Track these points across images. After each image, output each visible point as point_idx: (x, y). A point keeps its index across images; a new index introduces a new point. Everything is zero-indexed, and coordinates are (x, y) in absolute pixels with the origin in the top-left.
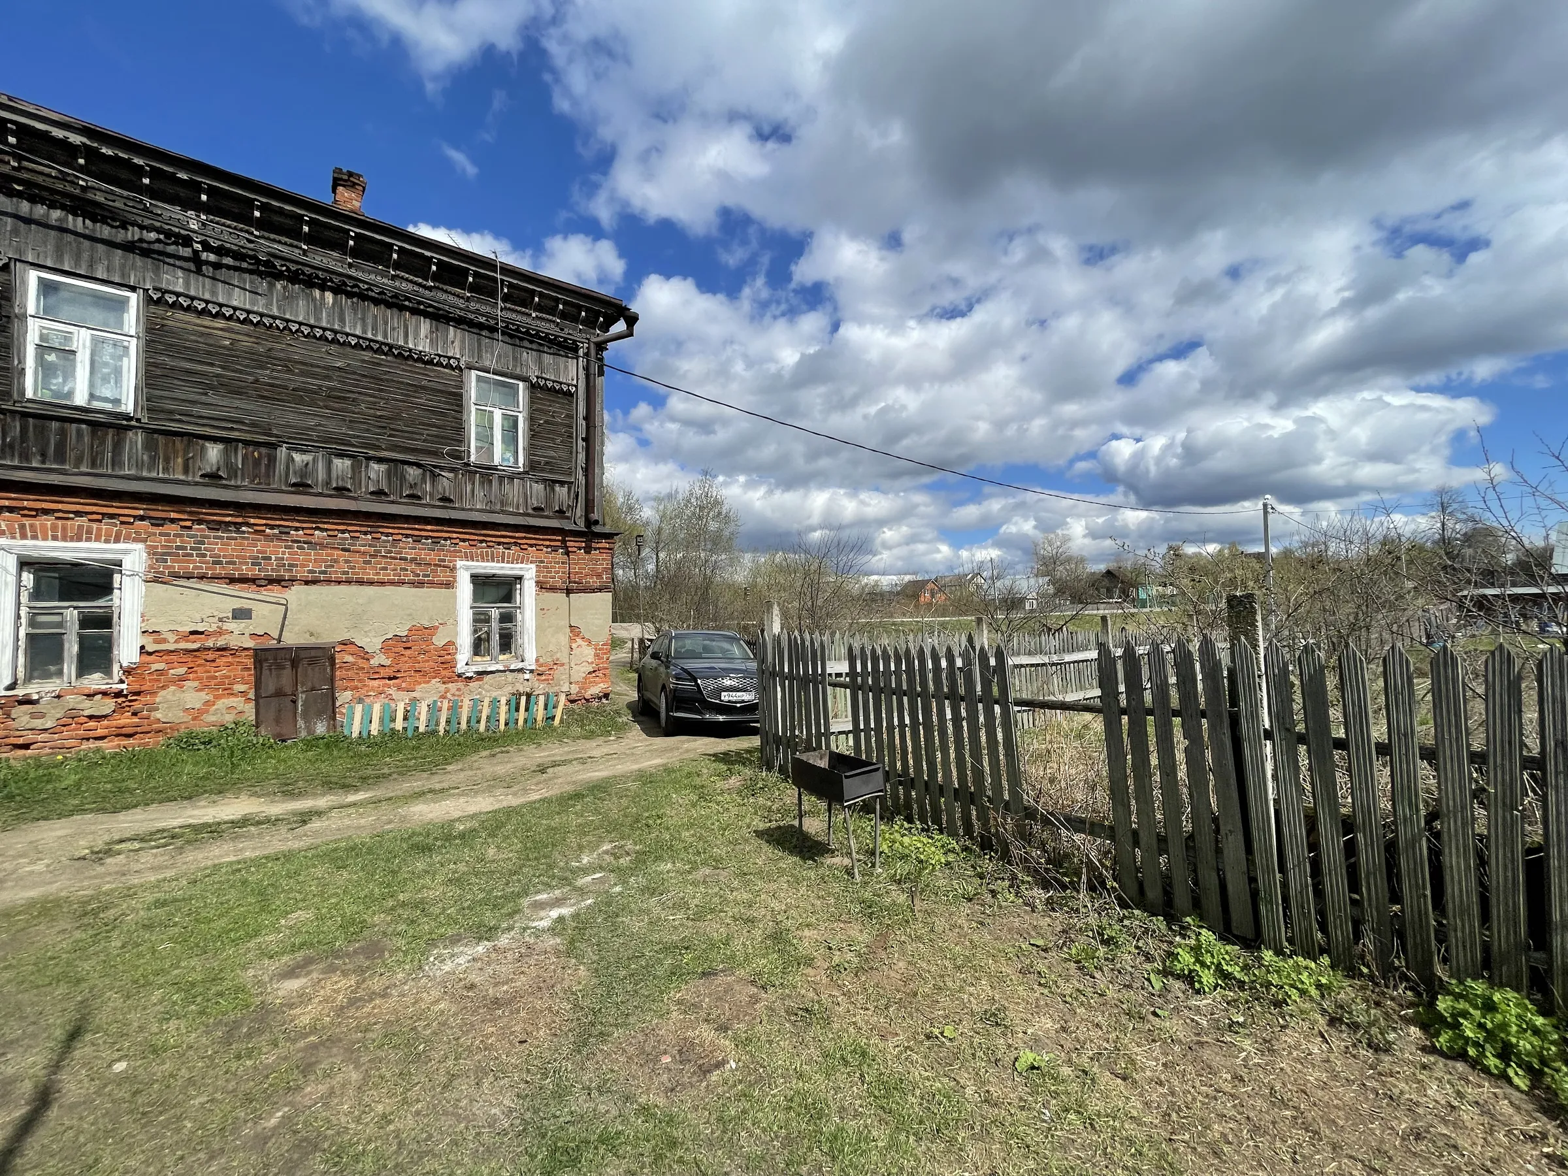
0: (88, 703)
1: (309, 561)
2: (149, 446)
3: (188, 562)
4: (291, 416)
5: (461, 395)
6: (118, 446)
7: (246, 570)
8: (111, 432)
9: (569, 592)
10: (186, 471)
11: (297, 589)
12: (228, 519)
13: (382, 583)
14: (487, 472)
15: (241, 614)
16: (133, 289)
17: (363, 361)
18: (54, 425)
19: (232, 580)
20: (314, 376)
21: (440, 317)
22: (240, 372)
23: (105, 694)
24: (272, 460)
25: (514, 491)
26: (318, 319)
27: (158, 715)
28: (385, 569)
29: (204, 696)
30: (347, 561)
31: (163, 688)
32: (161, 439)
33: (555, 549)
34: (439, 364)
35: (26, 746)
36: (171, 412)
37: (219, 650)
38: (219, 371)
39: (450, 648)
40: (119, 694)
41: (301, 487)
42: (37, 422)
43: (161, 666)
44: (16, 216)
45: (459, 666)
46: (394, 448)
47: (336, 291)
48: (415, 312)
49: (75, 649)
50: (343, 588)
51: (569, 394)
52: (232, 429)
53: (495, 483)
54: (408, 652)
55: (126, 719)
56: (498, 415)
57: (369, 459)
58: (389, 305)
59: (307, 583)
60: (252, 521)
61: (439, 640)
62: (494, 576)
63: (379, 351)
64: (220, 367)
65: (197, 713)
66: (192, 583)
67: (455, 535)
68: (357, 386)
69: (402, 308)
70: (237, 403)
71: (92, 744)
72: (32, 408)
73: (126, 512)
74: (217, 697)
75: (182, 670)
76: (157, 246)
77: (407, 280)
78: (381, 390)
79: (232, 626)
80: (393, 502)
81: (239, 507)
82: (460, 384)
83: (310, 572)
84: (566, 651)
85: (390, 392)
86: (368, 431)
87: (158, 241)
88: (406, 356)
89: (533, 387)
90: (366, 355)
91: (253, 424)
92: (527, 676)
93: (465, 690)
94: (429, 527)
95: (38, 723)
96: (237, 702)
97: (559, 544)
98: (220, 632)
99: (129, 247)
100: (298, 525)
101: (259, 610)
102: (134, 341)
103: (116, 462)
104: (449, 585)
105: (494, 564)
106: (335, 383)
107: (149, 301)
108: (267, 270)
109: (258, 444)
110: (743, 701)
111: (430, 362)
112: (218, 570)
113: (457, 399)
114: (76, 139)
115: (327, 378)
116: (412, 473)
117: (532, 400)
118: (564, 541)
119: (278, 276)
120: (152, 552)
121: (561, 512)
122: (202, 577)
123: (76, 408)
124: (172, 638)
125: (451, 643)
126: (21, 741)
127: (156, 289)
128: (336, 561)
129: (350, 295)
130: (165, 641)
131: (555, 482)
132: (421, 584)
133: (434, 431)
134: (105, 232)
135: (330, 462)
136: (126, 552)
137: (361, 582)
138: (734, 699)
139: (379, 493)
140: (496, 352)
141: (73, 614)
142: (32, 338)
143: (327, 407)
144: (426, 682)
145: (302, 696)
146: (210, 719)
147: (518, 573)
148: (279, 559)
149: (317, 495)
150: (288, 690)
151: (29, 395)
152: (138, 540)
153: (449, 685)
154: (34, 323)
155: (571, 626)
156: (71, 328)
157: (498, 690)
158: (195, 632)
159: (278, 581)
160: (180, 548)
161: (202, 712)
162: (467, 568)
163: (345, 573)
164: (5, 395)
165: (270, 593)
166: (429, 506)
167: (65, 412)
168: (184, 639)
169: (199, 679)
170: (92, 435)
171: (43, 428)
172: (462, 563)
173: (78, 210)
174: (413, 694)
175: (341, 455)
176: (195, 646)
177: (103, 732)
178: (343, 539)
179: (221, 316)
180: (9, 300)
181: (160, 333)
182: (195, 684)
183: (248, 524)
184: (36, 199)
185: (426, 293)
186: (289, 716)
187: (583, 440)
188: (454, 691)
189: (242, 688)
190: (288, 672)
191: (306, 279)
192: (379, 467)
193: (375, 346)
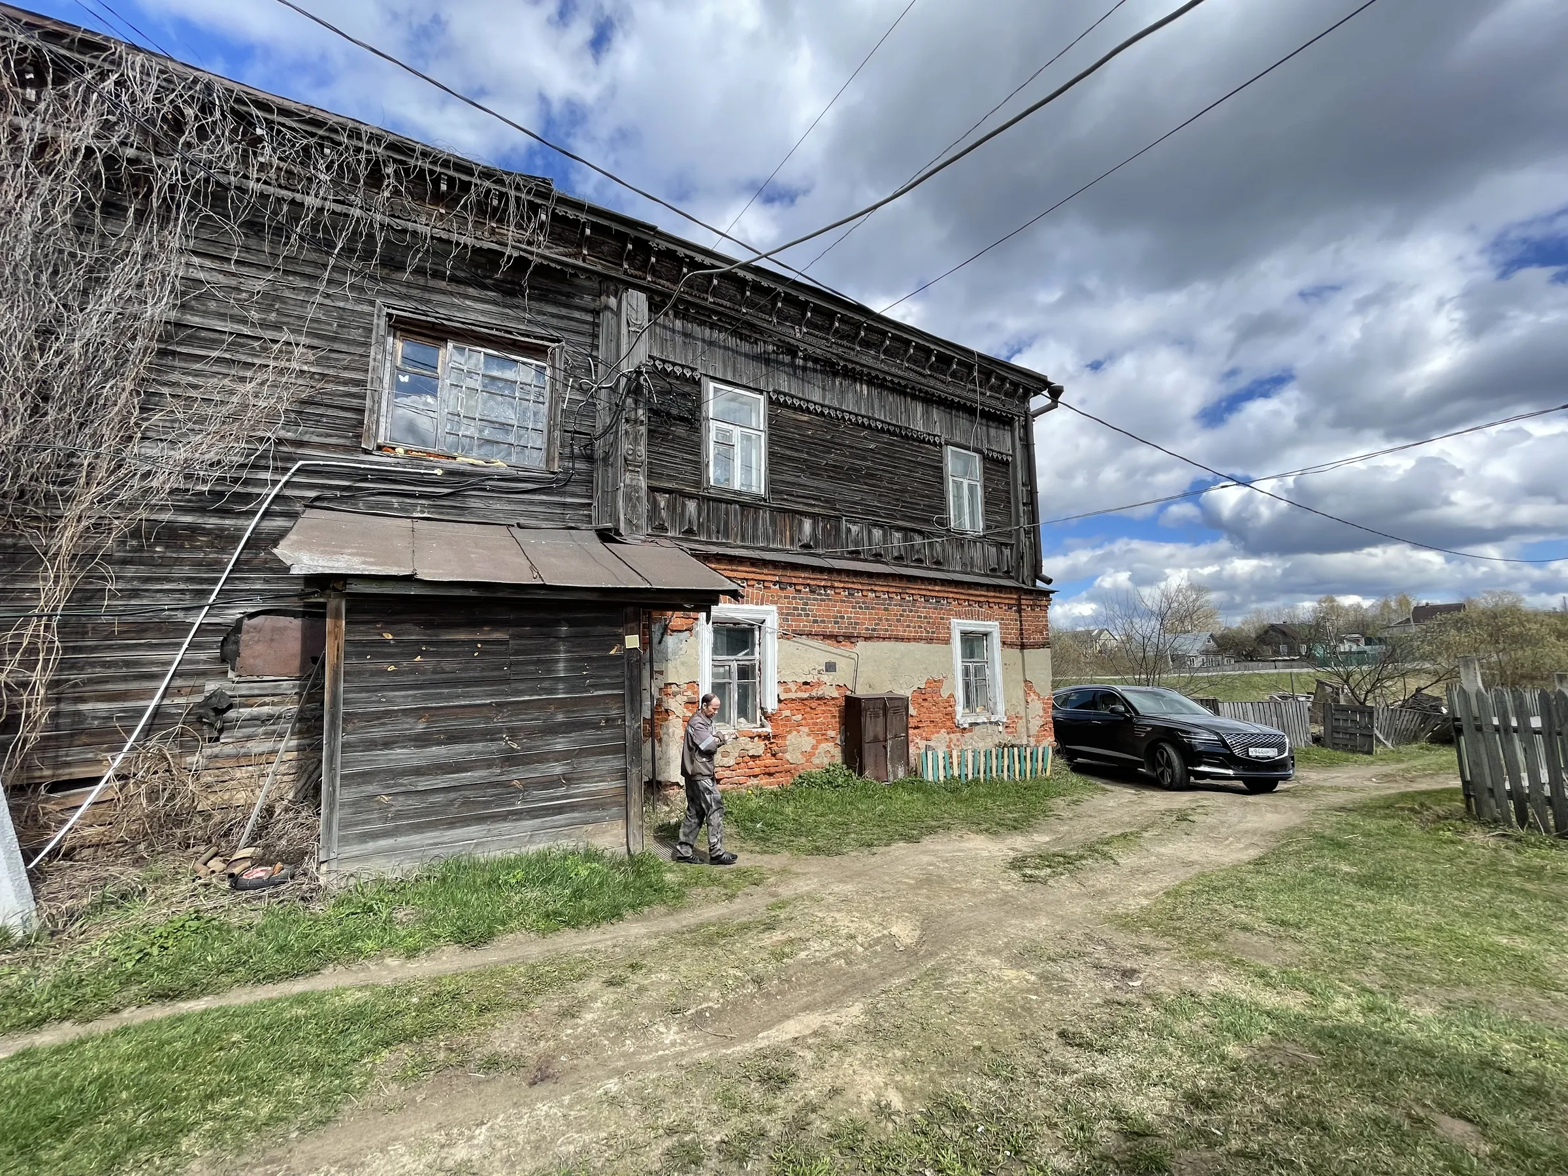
0: (750, 745)
1: (866, 622)
2: (773, 522)
3: (800, 621)
4: (846, 492)
5: (941, 469)
6: (755, 522)
7: (831, 628)
8: (752, 510)
9: (1023, 647)
10: (792, 543)
11: (861, 644)
12: (823, 583)
13: (909, 640)
14: (959, 540)
15: (830, 667)
16: (761, 392)
17: (885, 443)
18: (724, 506)
19: (826, 637)
20: (857, 457)
21: (929, 400)
22: (816, 456)
23: (760, 736)
24: (838, 530)
25: (976, 553)
26: (860, 409)
27: (788, 756)
28: (908, 626)
29: (811, 741)
30: (887, 620)
31: (789, 732)
32: (778, 517)
33: (1010, 607)
34: (929, 442)
36: (782, 492)
37: (819, 699)
38: (805, 456)
39: (950, 702)
40: (767, 737)
41: (855, 555)
42: (715, 505)
43: (787, 713)
44: (703, 340)
45: (958, 717)
46: (905, 517)
47: (870, 383)
48: (914, 397)
49: (736, 696)
50: (886, 643)
51: (1007, 463)
52: (814, 505)
53: (966, 546)
54: (926, 704)
55: (769, 761)
56: (966, 483)
57: (891, 527)
58: (899, 393)
59: (866, 639)
60: (836, 584)
61: (945, 694)
62: (971, 633)
63: (894, 434)
64: (807, 453)
65: (809, 756)
66: (804, 640)
67: (951, 595)
68: (881, 464)
69: (905, 394)
70: (816, 484)
71: (755, 781)
72: (713, 493)
73: (770, 578)
74: (819, 742)
75: (799, 717)
76: (773, 356)
77: (913, 370)
78: (895, 467)
79: (825, 677)
80: (907, 566)
81: (830, 571)
82: (942, 459)
83: (867, 629)
84: (1023, 703)
85: (900, 468)
86: (889, 503)
87: (773, 352)
88: (907, 437)
89: (986, 458)
90: (886, 437)
91: (826, 501)
92: (1001, 728)
93: (962, 740)
94: (937, 588)
95: (726, 761)
96: (828, 746)
97: (1013, 602)
98: (819, 684)
99: (757, 358)
100: (860, 587)
101: (841, 664)
102: (763, 434)
103: (755, 537)
104: (947, 641)
105: (973, 622)
106: (869, 463)
107: (771, 401)
108: (830, 368)
109: (830, 518)
110: (1269, 758)
111: (923, 441)
112: (815, 629)
113: (938, 471)
114: (750, 276)
115: (864, 459)
116: (918, 540)
117: (986, 470)
118: (1019, 599)
119: (835, 374)
120: (781, 613)
121: (1008, 572)
122: (809, 634)
123: (735, 492)
124: (793, 687)
125: (952, 696)
127: (774, 391)
128: (880, 619)
129: (877, 386)
130: (789, 690)
131: (1002, 544)
132: (930, 640)
133: (927, 501)
134: (745, 347)
135: (870, 532)
137: (897, 639)
138: (1261, 755)
139: (899, 558)
140: (962, 428)
141: (734, 666)
142: (712, 436)
143: (866, 484)
144: (938, 732)
145: (890, 742)
146: (816, 761)
147: (989, 630)
148: (849, 618)
149: (865, 560)
150: (881, 738)
151: (712, 483)
152: (773, 602)
153: (952, 735)
154: (713, 425)
155: (1026, 681)
156: (731, 427)
157: (982, 741)
158: (806, 683)
159: (850, 638)
160: (796, 609)
161: (812, 754)
162: (958, 625)
163: (887, 630)
164: (698, 484)
165: (845, 649)
166: (931, 569)
167: (728, 496)
168: (799, 689)
169: (807, 725)
170: (742, 514)
171: (718, 509)
172: (954, 621)
173: (735, 333)
174: (929, 743)
175: (876, 525)
176: (806, 695)
177: (757, 771)
178: (885, 600)
179: (808, 411)
180: (699, 407)
181: (775, 427)
182: (806, 729)
183: (833, 587)
184: (712, 326)
185: (923, 380)
186: (883, 758)
187: (1024, 504)
188: (955, 740)
189: (832, 733)
190: (881, 719)
191: (852, 375)
192: (898, 535)
193: (892, 428)
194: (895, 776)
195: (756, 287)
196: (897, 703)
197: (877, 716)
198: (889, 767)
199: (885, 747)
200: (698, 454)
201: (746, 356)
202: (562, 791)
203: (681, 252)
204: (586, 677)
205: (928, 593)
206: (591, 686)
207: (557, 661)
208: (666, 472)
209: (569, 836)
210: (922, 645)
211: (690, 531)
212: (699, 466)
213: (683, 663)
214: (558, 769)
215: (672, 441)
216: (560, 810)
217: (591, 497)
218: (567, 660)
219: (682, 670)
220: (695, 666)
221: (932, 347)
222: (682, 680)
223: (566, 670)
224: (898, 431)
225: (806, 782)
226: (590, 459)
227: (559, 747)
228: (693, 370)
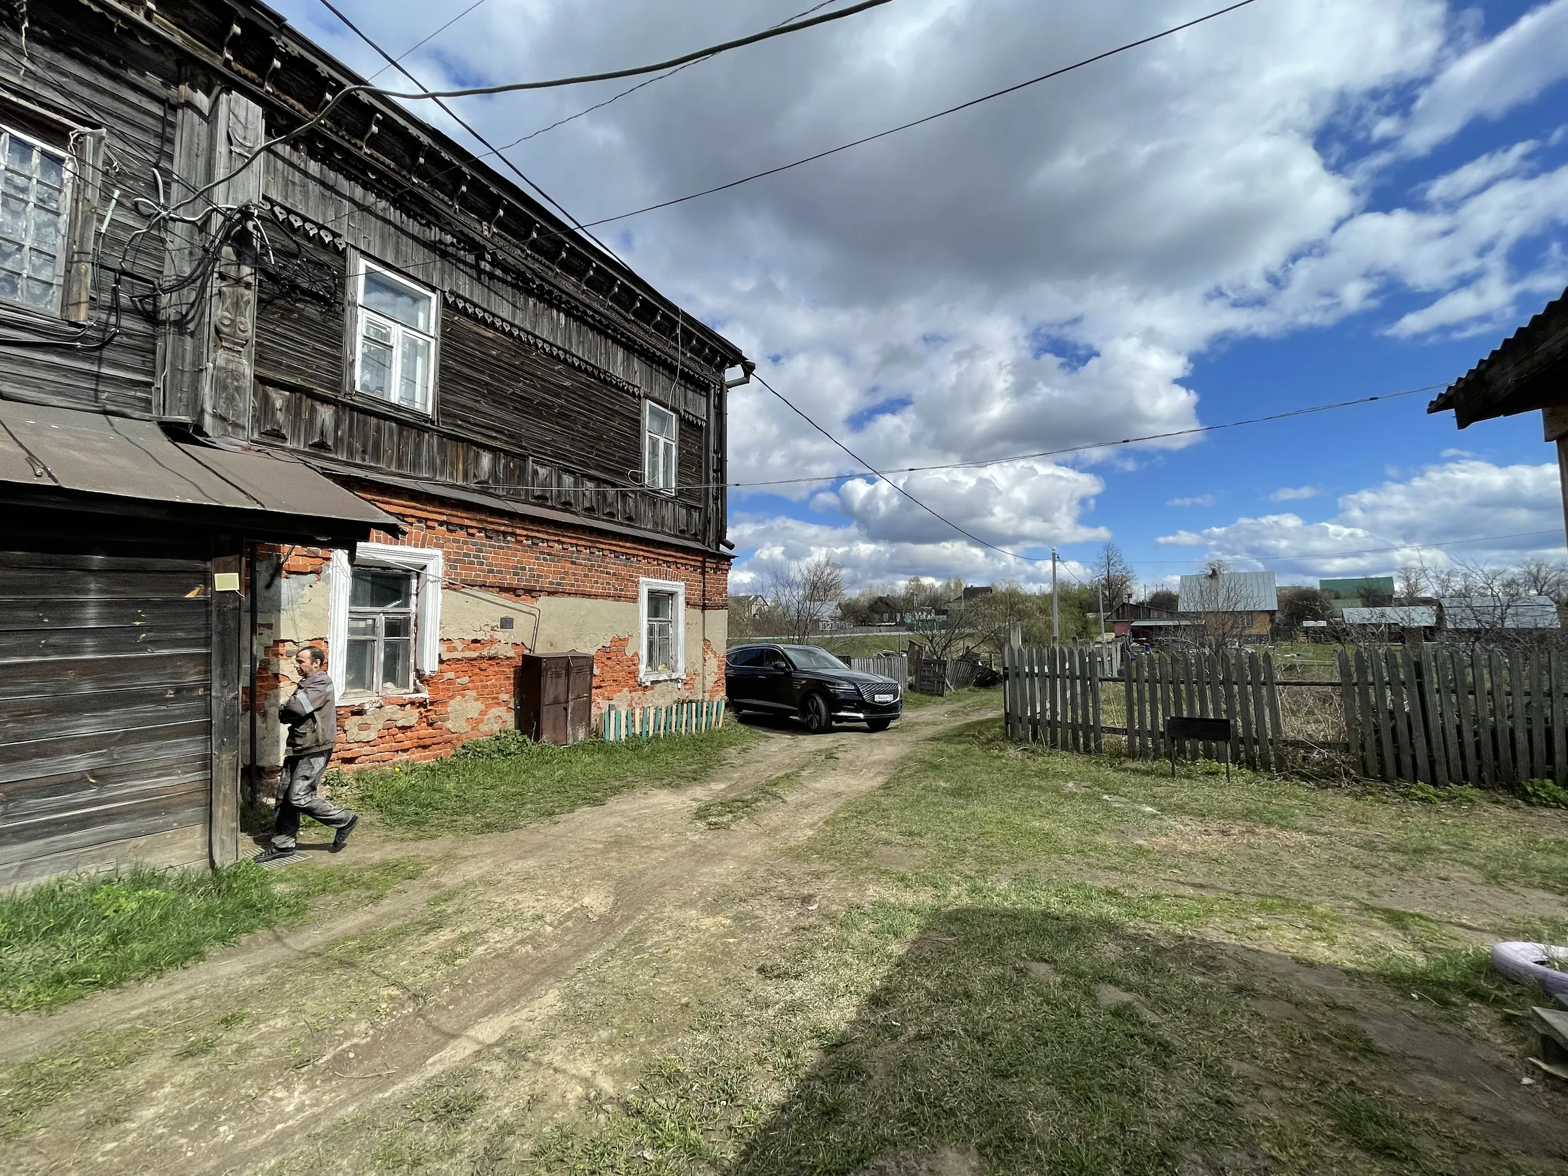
0: (400, 714)
1: (550, 575)
2: (442, 450)
3: (471, 569)
4: (535, 430)
5: (638, 422)
6: (418, 447)
7: (510, 580)
8: (414, 432)
9: (704, 607)
10: (466, 477)
11: (544, 599)
12: (503, 528)
13: (596, 596)
14: (652, 497)
15: (507, 623)
16: (433, 289)
17: (581, 383)
18: (375, 420)
19: (503, 589)
20: (550, 392)
21: (631, 348)
22: (500, 382)
23: (412, 703)
24: (523, 470)
25: (667, 512)
26: (555, 338)
27: (449, 725)
28: (596, 582)
29: (479, 705)
30: (574, 574)
31: (452, 697)
32: (449, 444)
33: (695, 569)
34: (628, 392)
35: (350, 761)
36: (456, 416)
37: (490, 658)
38: (487, 379)
39: (634, 660)
40: (423, 704)
41: (541, 500)
42: (361, 417)
43: (451, 675)
44: (352, 200)
45: (641, 675)
46: (598, 467)
47: (568, 314)
48: (616, 341)
49: (382, 657)
50: (571, 599)
51: (700, 428)
52: (495, 438)
53: (658, 505)
54: (609, 663)
55: (424, 731)
56: (662, 441)
57: (583, 476)
58: (600, 332)
59: (550, 593)
60: (518, 531)
61: (629, 653)
62: (658, 592)
63: (591, 375)
64: (490, 376)
65: (475, 723)
66: (475, 591)
67: (641, 553)
68: (575, 405)
69: (607, 336)
70: (498, 413)
71: (405, 756)
72: (358, 402)
73: (435, 516)
74: (488, 707)
75: (465, 680)
76: (450, 249)
77: (616, 311)
78: (591, 411)
79: (500, 635)
80: (597, 519)
81: (512, 516)
82: (639, 412)
83: (551, 583)
84: (701, 660)
85: (596, 413)
86: (582, 450)
87: (452, 244)
88: (607, 382)
89: (682, 419)
90: (583, 377)
91: (511, 436)
92: (680, 685)
93: (643, 698)
94: (628, 545)
95: (364, 736)
96: (501, 711)
97: (699, 564)
98: (492, 642)
99: (432, 246)
100: (546, 537)
101: (520, 620)
102: (433, 342)
103: (416, 465)
104: (634, 599)
105: (661, 581)
106: (563, 402)
107: (445, 303)
108: (522, 284)
109: (514, 455)
110: (887, 702)
111: (622, 389)
112: (490, 580)
113: (636, 423)
114: (425, 139)
115: (557, 396)
116: (610, 492)
117: (680, 431)
118: (704, 562)
119: (529, 293)
120: (447, 560)
121: (695, 535)
122: (483, 586)
123: (391, 406)
124: (460, 647)
125: (636, 654)
126: (349, 755)
127: (452, 293)
128: (567, 573)
129: (576, 319)
130: (455, 649)
131: (692, 507)
132: (618, 598)
133: (622, 453)
134: (413, 227)
135: (559, 478)
136: (431, 557)
137: (585, 595)
138: (882, 700)
139: (590, 510)
140: (662, 384)
141: (381, 620)
142: (361, 329)
143: (558, 424)
144: (620, 691)
145: (571, 704)
146: (484, 728)
147: (674, 589)
148: (531, 570)
149: (553, 508)
150: (562, 698)
151: (358, 388)
152: (438, 546)
153: (634, 694)
154: (363, 315)
155: (705, 640)
156: (389, 323)
157: (662, 699)
158: (475, 641)
159: (530, 592)
160: (466, 555)
161: (479, 721)
162: (647, 584)
163: (573, 585)
164: (337, 386)
165: (525, 603)
166: (622, 524)
167: (383, 409)
168: (467, 648)
169: (476, 688)
170: (400, 434)
171: (365, 423)
172: (643, 579)
173: (397, 203)
174: (612, 703)
175: (567, 471)
176: (474, 655)
177: (407, 744)
178: (573, 552)
179: (493, 326)
180: (342, 286)
181: (450, 338)
182: (473, 693)
183: (513, 534)
184: (367, 186)
185: (626, 325)
186: (562, 723)
187: (714, 471)
188: (636, 699)
189: (505, 697)
190: (563, 680)
191: (549, 298)
192: (590, 485)
193: (590, 369)
194: (575, 739)
195: (432, 156)
196: (581, 662)
197: (558, 676)
198: (569, 729)
199: (566, 709)
200: (339, 347)
201: (414, 238)
202: (89, 794)
203: (324, 69)
204: (139, 629)
205: (618, 549)
206: (147, 642)
207: (83, 605)
208: (285, 361)
209: (103, 858)
210: (609, 603)
211: (322, 445)
212: (339, 365)
213: (304, 615)
214: (81, 763)
215: (296, 321)
216: (83, 822)
217: (152, 374)
218: (100, 604)
219: (303, 624)
220: (324, 618)
221: (638, 291)
222: (304, 635)
223: (101, 618)
224: (596, 373)
225: (472, 751)
226: (151, 318)
227: (84, 732)
228: (335, 235)
